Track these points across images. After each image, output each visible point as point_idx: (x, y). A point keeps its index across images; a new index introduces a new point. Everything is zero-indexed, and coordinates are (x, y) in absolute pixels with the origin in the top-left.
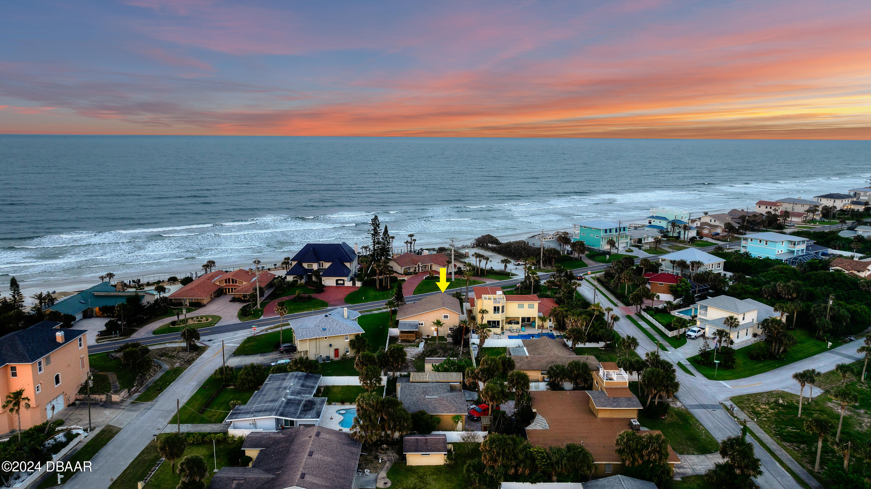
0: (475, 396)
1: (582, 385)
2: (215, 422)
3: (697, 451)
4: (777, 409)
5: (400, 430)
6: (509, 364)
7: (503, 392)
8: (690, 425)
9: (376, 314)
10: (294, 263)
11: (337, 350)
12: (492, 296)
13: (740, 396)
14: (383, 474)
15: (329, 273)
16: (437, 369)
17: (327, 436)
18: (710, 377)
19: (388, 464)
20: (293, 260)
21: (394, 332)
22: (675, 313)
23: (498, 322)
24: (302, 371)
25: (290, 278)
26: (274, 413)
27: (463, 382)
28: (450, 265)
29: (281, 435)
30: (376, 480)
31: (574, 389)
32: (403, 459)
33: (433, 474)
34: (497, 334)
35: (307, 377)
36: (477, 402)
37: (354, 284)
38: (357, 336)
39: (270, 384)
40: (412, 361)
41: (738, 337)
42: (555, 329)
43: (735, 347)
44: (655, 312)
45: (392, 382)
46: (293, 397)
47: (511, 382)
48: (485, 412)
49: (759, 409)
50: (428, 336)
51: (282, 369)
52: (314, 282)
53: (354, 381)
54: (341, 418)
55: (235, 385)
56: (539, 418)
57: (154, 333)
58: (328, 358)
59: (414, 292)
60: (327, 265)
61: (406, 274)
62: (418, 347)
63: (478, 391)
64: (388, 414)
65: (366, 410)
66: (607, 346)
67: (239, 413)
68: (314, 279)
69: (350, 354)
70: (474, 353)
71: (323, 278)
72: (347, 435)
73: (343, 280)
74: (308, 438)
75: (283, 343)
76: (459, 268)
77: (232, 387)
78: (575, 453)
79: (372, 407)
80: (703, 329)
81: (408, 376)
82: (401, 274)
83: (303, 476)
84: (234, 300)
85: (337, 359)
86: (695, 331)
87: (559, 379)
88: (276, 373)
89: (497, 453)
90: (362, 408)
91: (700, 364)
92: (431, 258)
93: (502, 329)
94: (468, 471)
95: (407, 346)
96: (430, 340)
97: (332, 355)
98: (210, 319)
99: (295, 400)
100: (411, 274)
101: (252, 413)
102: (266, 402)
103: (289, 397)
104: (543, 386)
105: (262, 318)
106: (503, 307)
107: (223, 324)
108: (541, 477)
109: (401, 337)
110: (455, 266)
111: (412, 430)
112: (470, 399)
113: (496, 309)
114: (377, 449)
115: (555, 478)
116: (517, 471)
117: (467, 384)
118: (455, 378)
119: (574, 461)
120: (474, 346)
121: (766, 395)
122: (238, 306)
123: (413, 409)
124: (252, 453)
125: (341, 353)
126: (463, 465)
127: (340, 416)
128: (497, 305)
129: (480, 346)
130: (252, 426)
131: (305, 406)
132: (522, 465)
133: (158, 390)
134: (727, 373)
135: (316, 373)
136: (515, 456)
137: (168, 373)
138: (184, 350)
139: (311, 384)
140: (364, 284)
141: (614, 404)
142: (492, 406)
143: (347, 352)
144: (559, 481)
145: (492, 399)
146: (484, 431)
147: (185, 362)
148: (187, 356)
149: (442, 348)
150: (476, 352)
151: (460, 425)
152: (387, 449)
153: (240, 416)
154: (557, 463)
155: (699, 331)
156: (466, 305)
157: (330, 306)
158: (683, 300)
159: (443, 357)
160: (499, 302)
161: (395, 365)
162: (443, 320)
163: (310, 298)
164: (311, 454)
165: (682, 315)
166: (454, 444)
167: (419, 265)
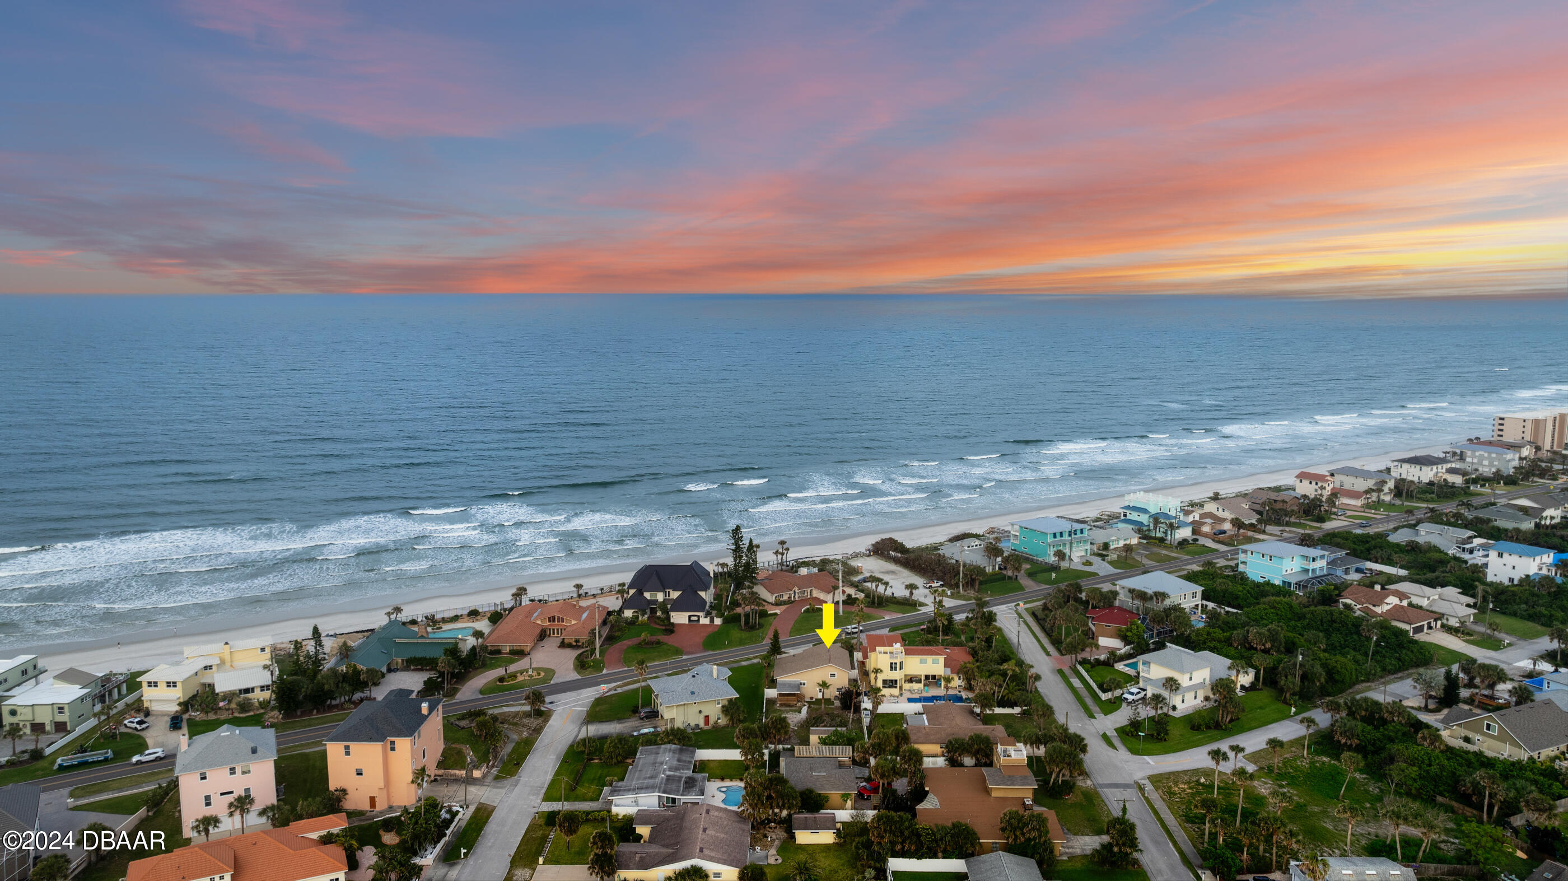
0: (866, 772)
1: (983, 760)
2: (592, 800)
3: (1092, 832)
4: (1196, 789)
5: (789, 808)
6: (903, 737)
7: (893, 768)
8: (1094, 805)
9: (745, 666)
10: (632, 592)
11: (707, 717)
12: (888, 649)
13: (1161, 774)
14: (773, 851)
15: (679, 605)
16: (824, 742)
17: (716, 814)
18: (1135, 752)
19: (777, 842)
20: (630, 587)
21: (770, 693)
22: (1120, 666)
23: (896, 681)
24: (674, 744)
25: (628, 613)
26: (657, 790)
27: (853, 756)
28: (837, 592)
29: (669, 813)
30: (767, 857)
31: (976, 765)
32: (792, 837)
33: (823, 851)
34: (894, 696)
35: (681, 751)
36: (868, 780)
37: (712, 621)
38: (730, 701)
39: (643, 757)
40: (794, 731)
41: (1183, 701)
42: (965, 689)
43: (1176, 714)
44: (1093, 666)
45: (775, 757)
46: (672, 773)
47: (903, 758)
48: (875, 790)
49: (1176, 789)
50: (812, 698)
51: (651, 740)
52: (659, 618)
53: (734, 755)
54: (723, 796)
55: (601, 759)
56: (930, 796)
57: (481, 692)
58: (697, 725)
59: (791, 632)
60: (675, 595)
61: (777, 604)
62: (800, 712)
63: (869, 767)
64: (776, 792)
65: (754, 788)
66: (1024, 713)
67: (619, 791)
68: (659, 613)
69: (723, 721)
70: (866, 721)
71: (672, 614)
72: (736, 813)
73: (699, 616)
74: (698, 815)
75: (643, 707)
76: (849, 596)
77: (596, 761)
78: (959, 830)
79: (760, 784)
80: (1144, 690)
81: (792, 750)
82: (772, 604)
83: (701, 850)
84: (563, 645)
85: (707, 727)
86: (1132, 694)
87: (957, 754)
88: (647, 745)
89: (885, 830)
90: (751, 785)
91: (1128, 735)
92: (810, 581)
93: (901, 688)
94: (857, 848)
95: (787, 712)
96: (814, 703)
97: (702, 724)
98: (542, 674)
99: (674, 776)
100: (784, 603)
101: (634, 790)
102: (645, 778)
103: (668, 773)
104: (941, 762)
105: (605, 671)
106: (901, 663)
107: (561, 680)
108: (927, 853)
109: (780, 700)
110: (844, 592)
111: (801, 808)
112: (861, 776)
113: (893, 667)
114: (765, 828)
115: (940, 855)
116: (903, 847)
117: (857, 759)
118: (844, 753)
119: (958, 837)
120: (866, 712)
121: (1189, 773)
122: (572, 654)
123: (800, 787)
124: (643, 830)
125: (712, 721)
126: (851, 843)
127: (722, 794)
128: (894, 661)
129: (873, 712)
130: (634, 804)
131: (686, 783)
132: (908, 842)
133: (515, 764)
134: (1159, 746)
135: (691, 746)
136: (902, 833)
137: (518, 744)
138: (527, 715)
139: (688, 759)
140: (726, 621)
141: (1009, 783)
142: (883, 784)
143: (719, 719)
144: (944, 858)
145: (882, 776)
146: (874, 809)
147: (533, 730)
148: (534, 722)
149: (828, 714)
150: (868, 720)
151: (849, 803)
152: (776, 828)
153: (621, 793)
154: (941, 839)
155: (1139, 693)
156: (858, 656)
157: (685, 654)
158: (1133, 648)
159: (830, 726)
160: (897, 657)
161: (777, 737)
162: (829, 680)
163: (658, 643)
164: (705, 830)
165: (1128, 669)
166: (843, 823)
167: (795, 592)
